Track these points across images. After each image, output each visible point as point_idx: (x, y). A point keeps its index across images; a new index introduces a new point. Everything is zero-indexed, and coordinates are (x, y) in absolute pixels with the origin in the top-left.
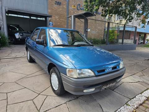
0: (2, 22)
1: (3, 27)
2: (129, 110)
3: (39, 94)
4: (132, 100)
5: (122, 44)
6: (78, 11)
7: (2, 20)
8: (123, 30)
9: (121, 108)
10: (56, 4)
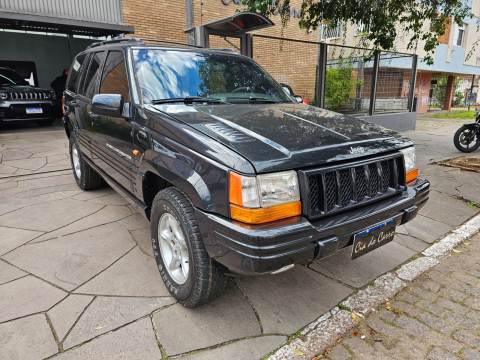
2: (344, 323)
3: (70, 293)
4: (360, 292)
5: (371, 114)
6: (224, 7)
8: (372, 66)
9: (320, 320)
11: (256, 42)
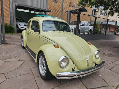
0: (13, 15)
1: (13, 18)
5: (105, 35)
6: (70, 7)
7: (12, 13)
8: (106, 23)
10: (53, 2)
11: (81, 15)
